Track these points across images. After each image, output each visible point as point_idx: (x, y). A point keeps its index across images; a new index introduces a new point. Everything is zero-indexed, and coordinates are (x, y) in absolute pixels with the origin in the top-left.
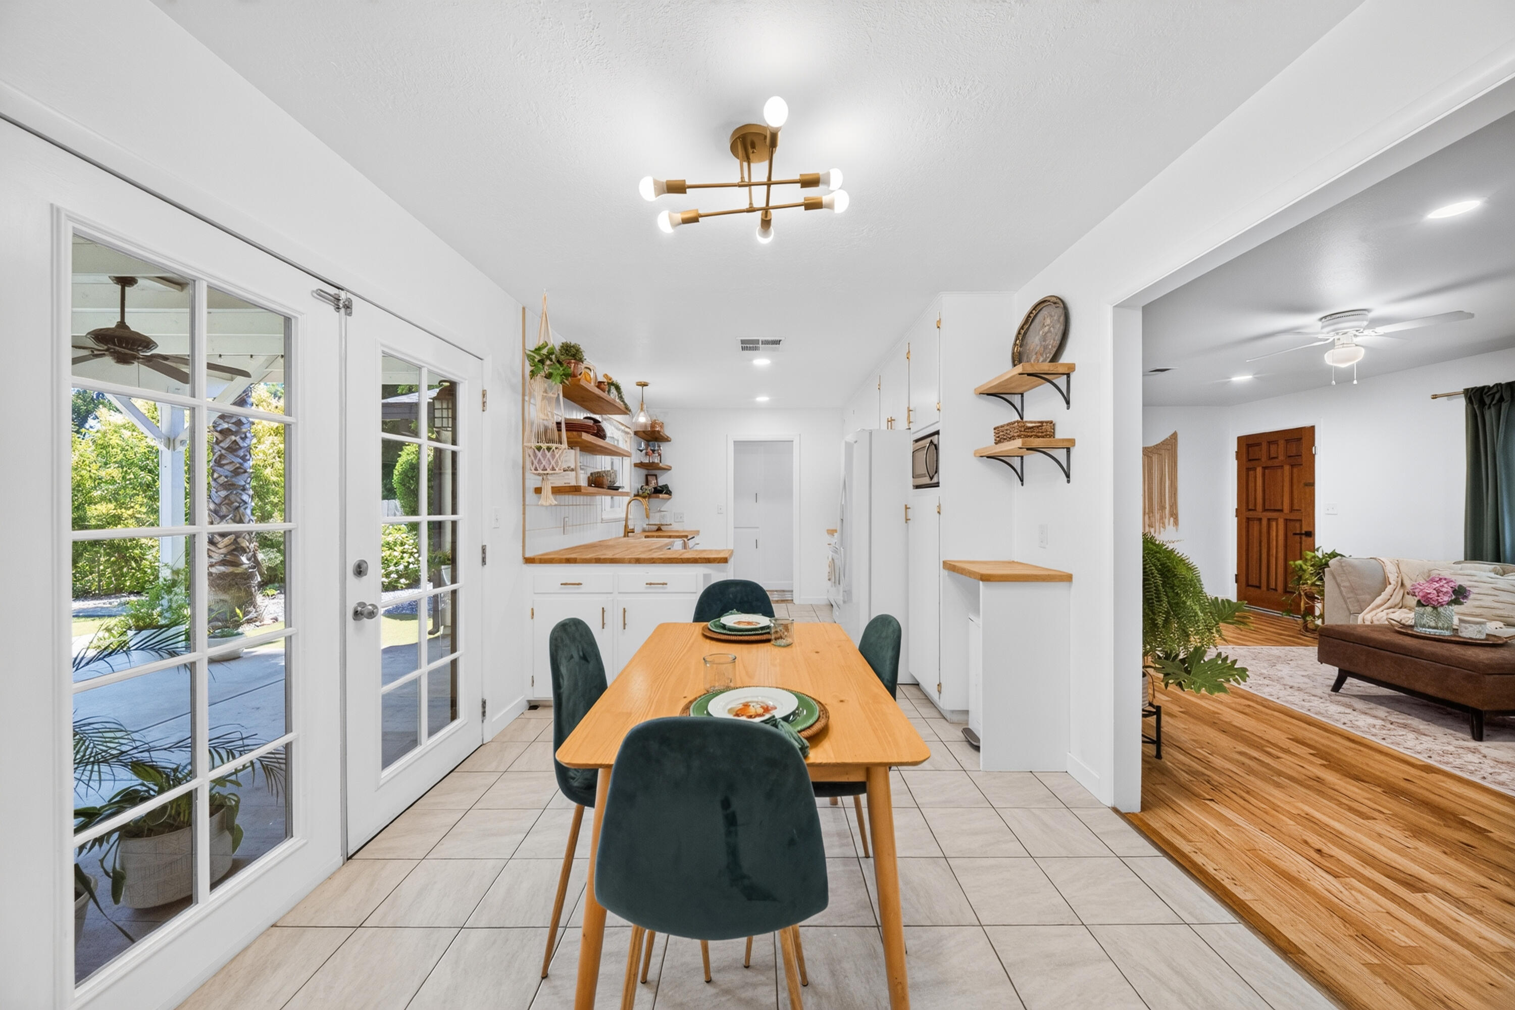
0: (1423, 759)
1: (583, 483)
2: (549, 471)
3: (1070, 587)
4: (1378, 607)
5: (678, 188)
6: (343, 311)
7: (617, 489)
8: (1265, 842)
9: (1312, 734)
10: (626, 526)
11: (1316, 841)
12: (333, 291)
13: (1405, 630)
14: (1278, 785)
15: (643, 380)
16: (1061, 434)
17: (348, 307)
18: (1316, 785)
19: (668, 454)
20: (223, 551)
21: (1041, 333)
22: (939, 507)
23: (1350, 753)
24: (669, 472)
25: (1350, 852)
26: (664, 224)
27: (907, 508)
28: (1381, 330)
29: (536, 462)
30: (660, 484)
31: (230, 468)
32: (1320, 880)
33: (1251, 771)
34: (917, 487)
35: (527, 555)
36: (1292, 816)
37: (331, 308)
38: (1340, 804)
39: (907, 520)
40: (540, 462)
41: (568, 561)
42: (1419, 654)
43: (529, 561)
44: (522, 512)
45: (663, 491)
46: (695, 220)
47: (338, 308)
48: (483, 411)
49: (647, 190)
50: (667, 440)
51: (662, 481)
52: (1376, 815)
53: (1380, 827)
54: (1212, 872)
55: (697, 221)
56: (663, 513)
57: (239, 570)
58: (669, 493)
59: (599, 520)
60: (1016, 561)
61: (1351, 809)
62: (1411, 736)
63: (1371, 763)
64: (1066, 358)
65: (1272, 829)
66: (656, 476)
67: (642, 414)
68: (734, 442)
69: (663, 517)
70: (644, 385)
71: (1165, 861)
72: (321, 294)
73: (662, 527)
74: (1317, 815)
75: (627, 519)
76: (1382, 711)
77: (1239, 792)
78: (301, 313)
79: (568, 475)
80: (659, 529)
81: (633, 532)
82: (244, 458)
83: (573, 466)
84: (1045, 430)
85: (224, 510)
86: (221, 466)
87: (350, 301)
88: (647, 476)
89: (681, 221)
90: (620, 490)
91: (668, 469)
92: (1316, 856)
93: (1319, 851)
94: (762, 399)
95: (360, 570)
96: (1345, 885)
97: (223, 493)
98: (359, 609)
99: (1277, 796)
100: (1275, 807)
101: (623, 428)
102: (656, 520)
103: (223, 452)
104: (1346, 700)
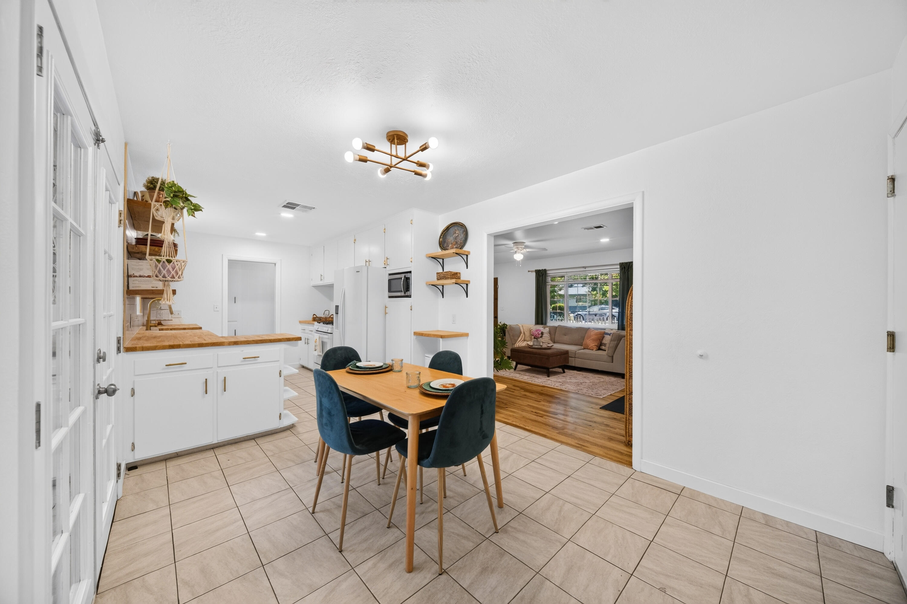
0: (541, 384)
3: (468, 338)
4: (519, 342)
6: (98, 144)
8: (524, 414)
9: (517, 384)
11: (534, 411)
13: (530, 347)
14: (518, 399)
16: (463, 278)
18: (525, 397)
21: (454, 236)
22: (411, 307)
23: (527, 387)
25: (541, 411)
27: (386, 307)
28: (528, 250)
32: (539, 419)
33: (511, 397)
34: (390, 297)
35: (125, 345)
36: (526, 406)
38: (533, 400)
39: (386, 313)
40: (160, 271)
41: (172, 347)
42: (535, 354)
43: (129, 350)
44: (124, 310)
46: (365, 161)
52: (541, 400)
53: (543, 403)
54: (519, 425)
60: (439, 330)
61: (535, 401)
62: (536, 379)
63: (533, 388)
64: (466, 248)
65: (523, 410)
68: (228, 260)
71: (508, 426)
74: (531, 404)
76: (527, 374)
77: (511, 403)
84: (455, 276)
89: (358, 159)
92: (535, 414)
93: (535, 412)
94: (261, 234)
96: (544, 418)
99: (520, 402)
100: (521, 405)
104: (518, 372)
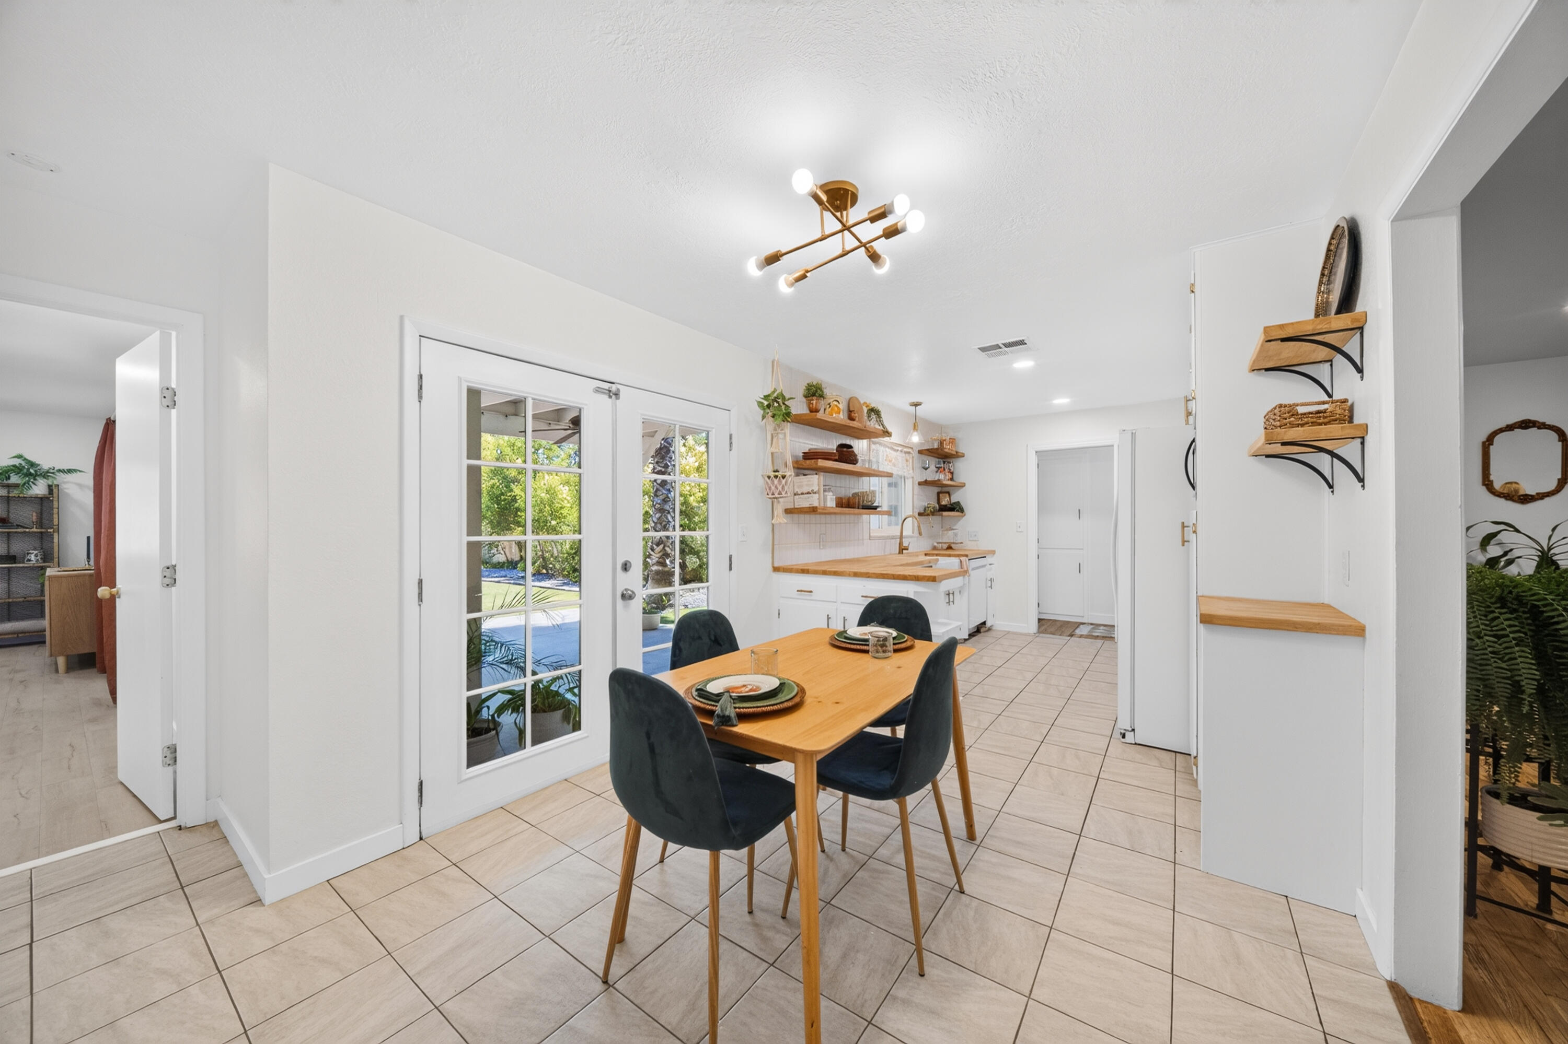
1: (831, 503)
2: (777, 495)
3: (1363, 644)
5: (773, 259)
6: (613, 397)
7: (875, 508)
10: (901, 544)
12: (606, 386)
15: (915, 400)
17: (617, 395)
19: (962, 469)
20: (658, 555)
24: (964, 488)
26: (783, 287)
27: (1183, 526)
29: (773, 488)
30: (953, 501)
31: (662, 497)
35: (776, 565)
37: (606, 397)
39: (1184, 542)
41: (825, 573)
43: (776, 569)
44: (771, 529)
45: (956, 508)
46: (804, 277)
47: (610, 397)
48: (730, 450)
49: (752, 269)
50: (958, 455)
51: (955, 498)
55: (806, 277)
56: (955, 531)
57: (666, 569)
58: (961, 510)
59: (866, 536)
60: (1326, 602)
66: (948, 493)
67: (915, 433)
68: (1036, 452)
69: (956, 535)
70: (916, 405)
72: (598, 390)
73: (953, 546)
75: (901, 537)
78: (586, 405)
79: (812, 497)
80: (950, 548)
81: (907, 549)
82: (669, 491)
83: (816, 489)
85: (659, 526)
86: (657, 496)
87: (618, 390)
88: (938, 494)
89: (794, 281)
90: (878, 509)
91: (963, 485)
94: (1061, 402)
95: (626, 567)
97: (658, 515)
98: (625, 592)
101: (900, 449)
102: (949, 537)
103: (658, 486)
